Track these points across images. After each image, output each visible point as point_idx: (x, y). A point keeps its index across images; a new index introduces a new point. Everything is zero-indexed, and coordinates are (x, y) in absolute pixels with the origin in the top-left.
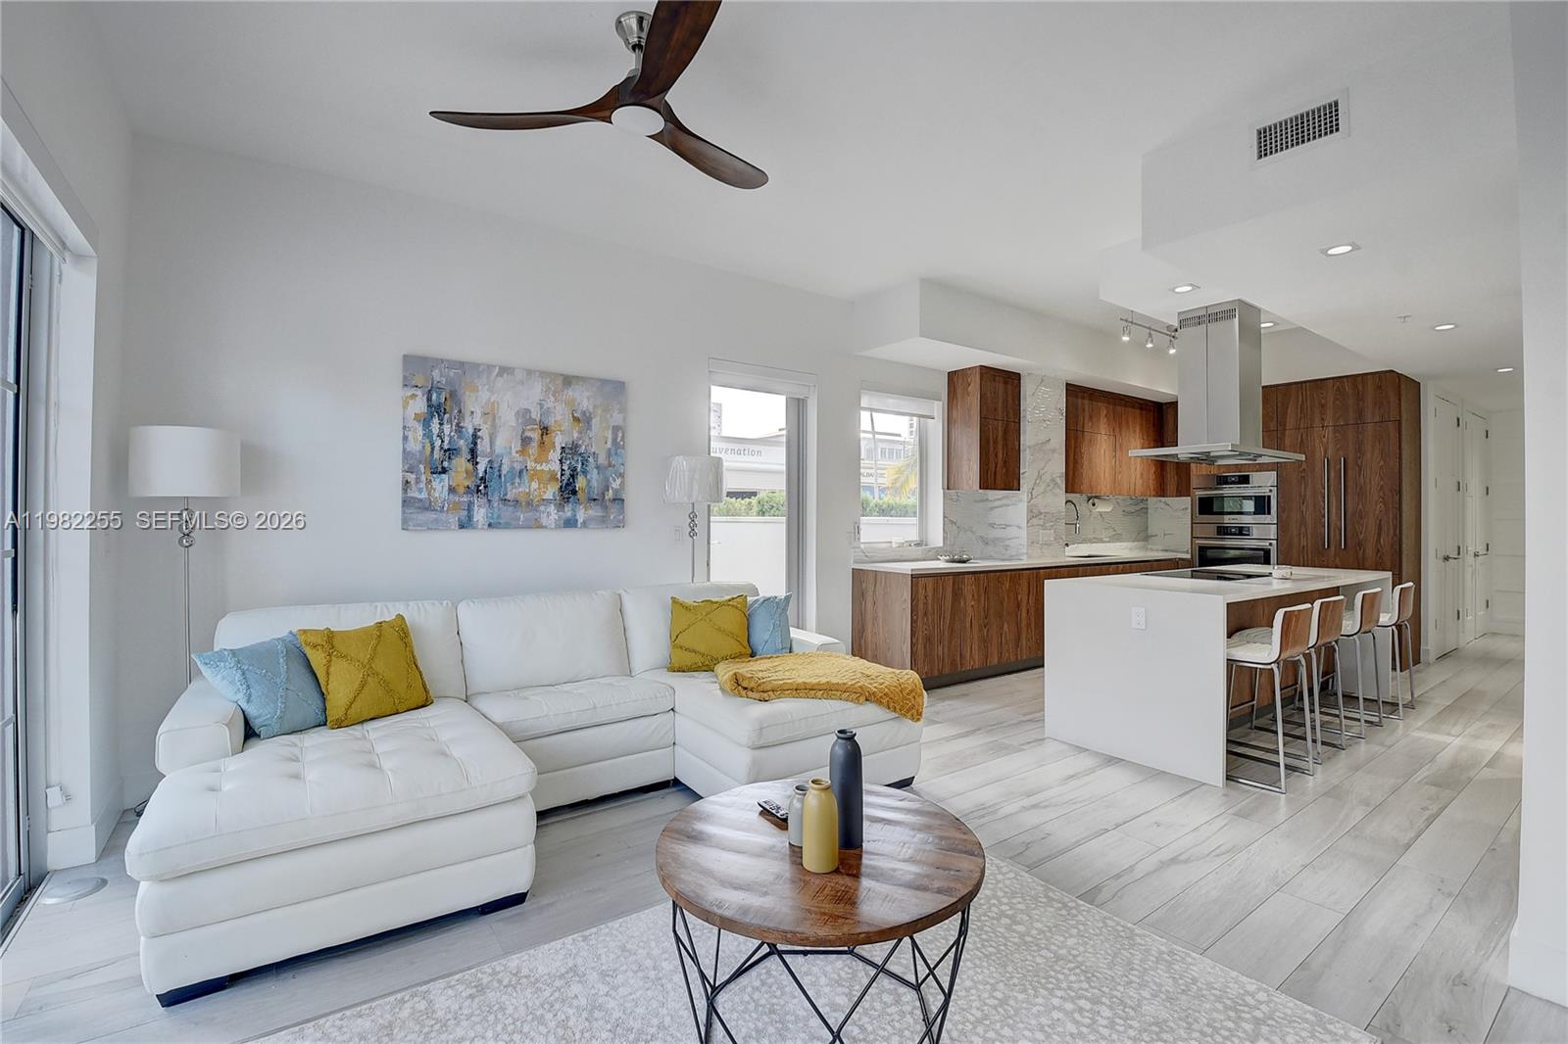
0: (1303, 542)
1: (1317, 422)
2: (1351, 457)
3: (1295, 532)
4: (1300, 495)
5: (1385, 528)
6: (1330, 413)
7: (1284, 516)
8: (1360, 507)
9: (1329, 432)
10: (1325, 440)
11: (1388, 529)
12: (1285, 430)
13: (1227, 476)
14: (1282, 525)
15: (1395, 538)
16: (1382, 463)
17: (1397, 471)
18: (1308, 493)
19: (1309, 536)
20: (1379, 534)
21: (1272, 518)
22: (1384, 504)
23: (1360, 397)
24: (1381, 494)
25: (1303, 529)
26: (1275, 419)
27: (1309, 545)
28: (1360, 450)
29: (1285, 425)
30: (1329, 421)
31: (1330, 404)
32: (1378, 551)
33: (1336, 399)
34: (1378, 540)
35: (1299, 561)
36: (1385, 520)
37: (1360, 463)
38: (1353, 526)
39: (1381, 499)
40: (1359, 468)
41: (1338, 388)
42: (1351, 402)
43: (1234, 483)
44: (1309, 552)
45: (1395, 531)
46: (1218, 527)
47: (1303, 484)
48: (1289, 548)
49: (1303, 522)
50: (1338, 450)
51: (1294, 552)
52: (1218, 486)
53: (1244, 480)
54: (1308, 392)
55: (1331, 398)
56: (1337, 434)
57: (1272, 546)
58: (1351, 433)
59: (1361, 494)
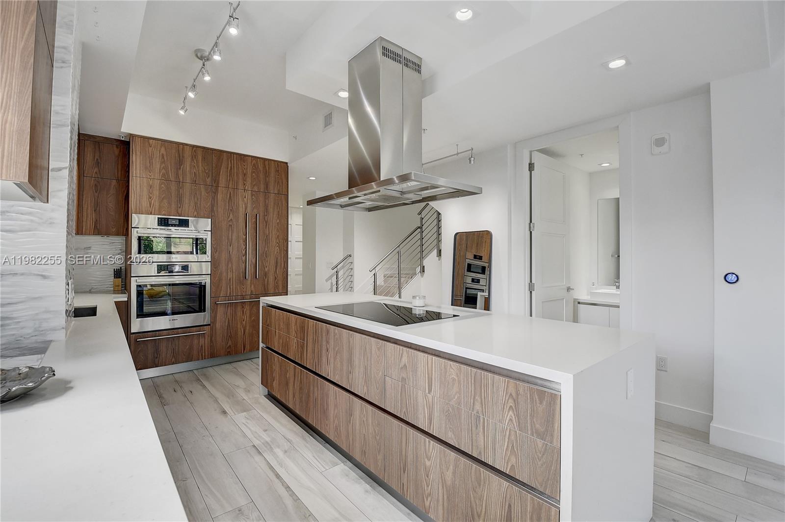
0: (230, 275)
1: (241, 186)
2: (262, 214)
3: (224, 269)
4: (228, 239)
5: (279, 264)
6: (249, 180)
7: (216, 255)
8: (266, 249)
9: (248, 194)
10: (245, 199)
11: (281, 264)
12: (217, 187)
13: (168, 219)
14: (214, 263)
15: (284, 270)
16: (278, 221)
18: (234, 237)
19: (234, 271)
20: (276, 267)
21: (207, 257)
22: (279, 248)
23: (267, 174)
24: (278, 241)
25: (230, 265)
26: (211, 175)
27: (234, 278)
28: (266, 210)
29: (218, 183)
30: (248, 186)
31: (249, 176)
32: (276, 279)
33: (252, 173)
34: (275, 272)
35: (227, 290)
36: (279, 258)
37: (266, 220)
38: (262, 262)
39: (277, 245)
40: (266, 222)
41: (254, 165)
42: (262, 176)
43: (175, 225)
44: (234, 283)
45: (284, 265)
46: (158, 265)
47: (230, 229)
48: (220, 280)
49: (230, 260)
50: (254, 209)
51: (224, 282)
52: (158, 227)
53: (184, 223)
54: (235, 162)
55: (249, 171)
56: (253, 197)
57: (207, 280)
58: (261, 199)
59: (267, 240)
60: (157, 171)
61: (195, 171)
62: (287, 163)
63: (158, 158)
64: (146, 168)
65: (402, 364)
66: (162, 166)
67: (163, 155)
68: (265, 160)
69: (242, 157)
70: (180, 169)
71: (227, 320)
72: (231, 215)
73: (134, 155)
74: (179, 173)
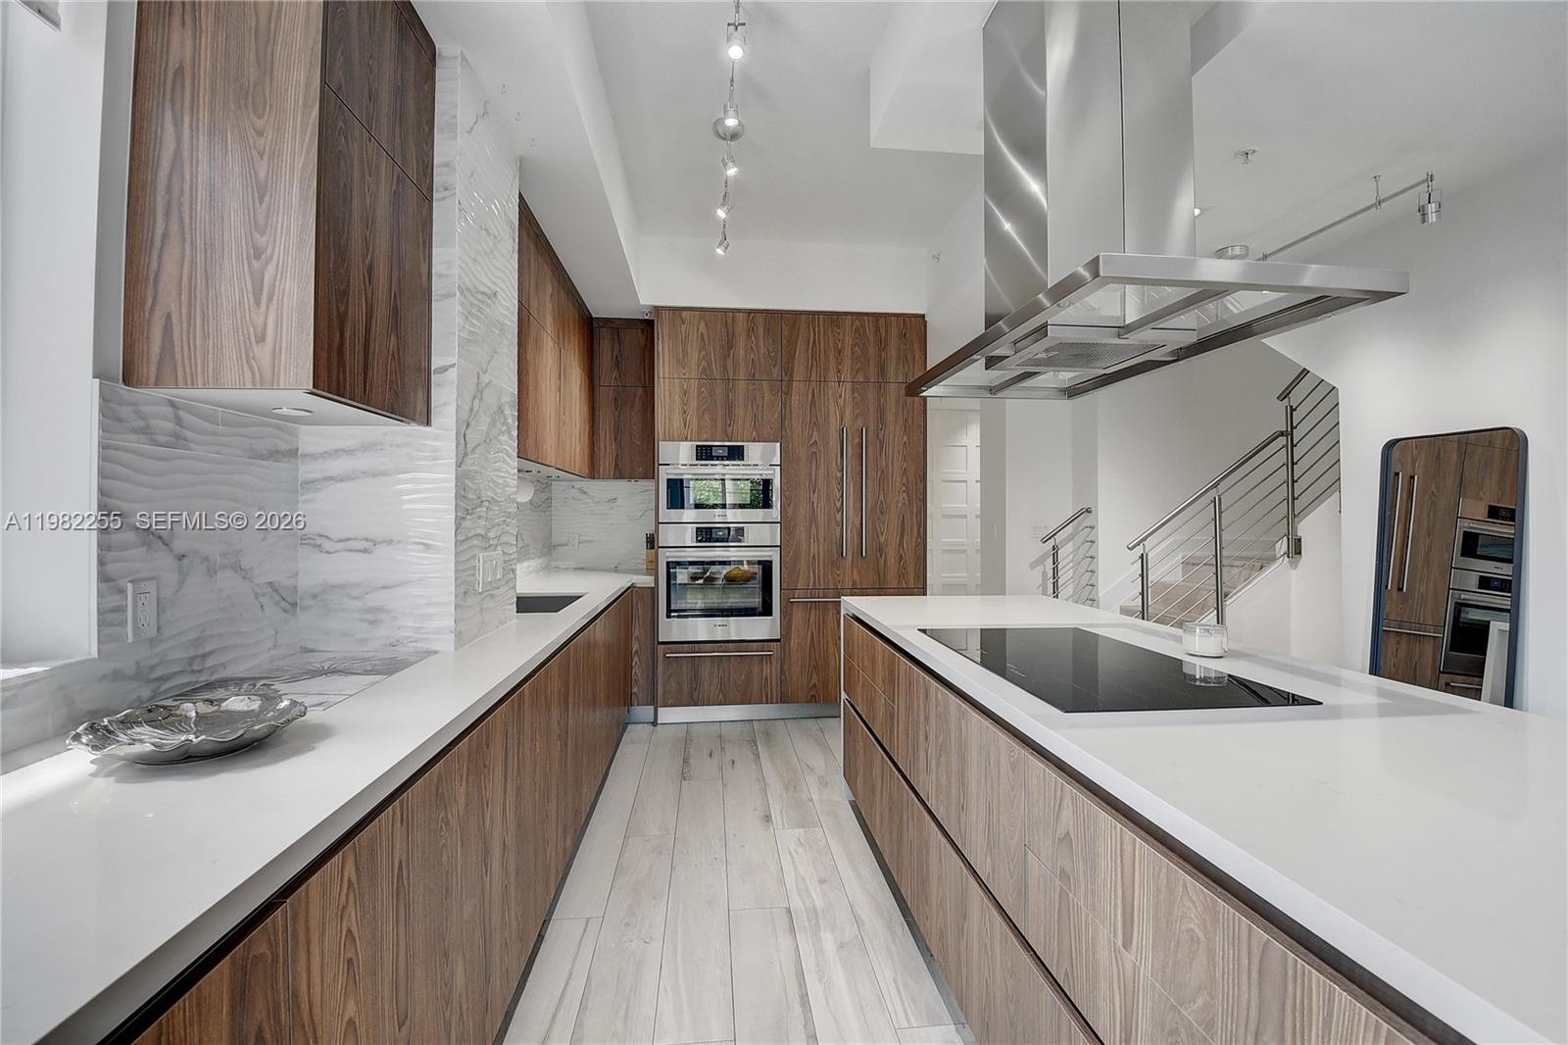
0: (814, 549)
1: (832, 375)
2: (872, 428)
3: (804, 536)
4: (810, 479)
5: (907, 530)
6: (848, 362)
7: (790, 510)
8: (881, 497)
9: (847, 389)
10: (841, 401)
11: (913, 526)
12: (791, 381)
13: (711, 446)
14: (787, 524)
15: (919, 540)
16: (905, 438)
17: (921, 450)
18: (821, 476)
19: (821, 540)
20: (902, 536)
21: (775, 513)
22: (908, 495)
23: (882, 345)
24: (904, 480)
25: (814, 530)
26: (779, 361)
27: (822, 554)
28: (881, 418)
29: (791, 376)
30: (846, 375)
31: (848, 352)
32: (901, 558)
33: (854, 346)
34: (901, 544)
35: (809, 577)
36: (908, 516)
37: (881, 437)
38: (874, 524)
39: (904, 488)
40: (881, 444)
41: (858, 329)
42: (872, 350)
43: (721, 458)
44: (821, 564)
45: (919, 532)
46: (697, 528)
47: (814, 463)
48: (796, 559)
49: (813, 519)
50: (856, 418)
51: (803, 564)
52: (697, 462)
53: (736, 453)
54: (822, 327)
55: (849, 342)
56: (856, 395)
57: (774, 556)
58: (871, 396)
59: (882, 479)
60: (694, 361)
61: (752, 356)
62: (924, 316)
63: (695, 342)
64: (678, 361)
65: (1061, 832)
66: (701, 357)
67: (702, 334)
68: (877, 316)
69: (834, 318)
70: (729, 355)
71: (810, 634)
72: (815, 433)
73: (660, 342)
74: (728, 363)
